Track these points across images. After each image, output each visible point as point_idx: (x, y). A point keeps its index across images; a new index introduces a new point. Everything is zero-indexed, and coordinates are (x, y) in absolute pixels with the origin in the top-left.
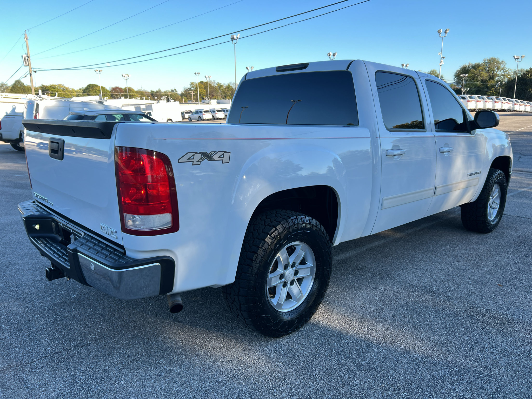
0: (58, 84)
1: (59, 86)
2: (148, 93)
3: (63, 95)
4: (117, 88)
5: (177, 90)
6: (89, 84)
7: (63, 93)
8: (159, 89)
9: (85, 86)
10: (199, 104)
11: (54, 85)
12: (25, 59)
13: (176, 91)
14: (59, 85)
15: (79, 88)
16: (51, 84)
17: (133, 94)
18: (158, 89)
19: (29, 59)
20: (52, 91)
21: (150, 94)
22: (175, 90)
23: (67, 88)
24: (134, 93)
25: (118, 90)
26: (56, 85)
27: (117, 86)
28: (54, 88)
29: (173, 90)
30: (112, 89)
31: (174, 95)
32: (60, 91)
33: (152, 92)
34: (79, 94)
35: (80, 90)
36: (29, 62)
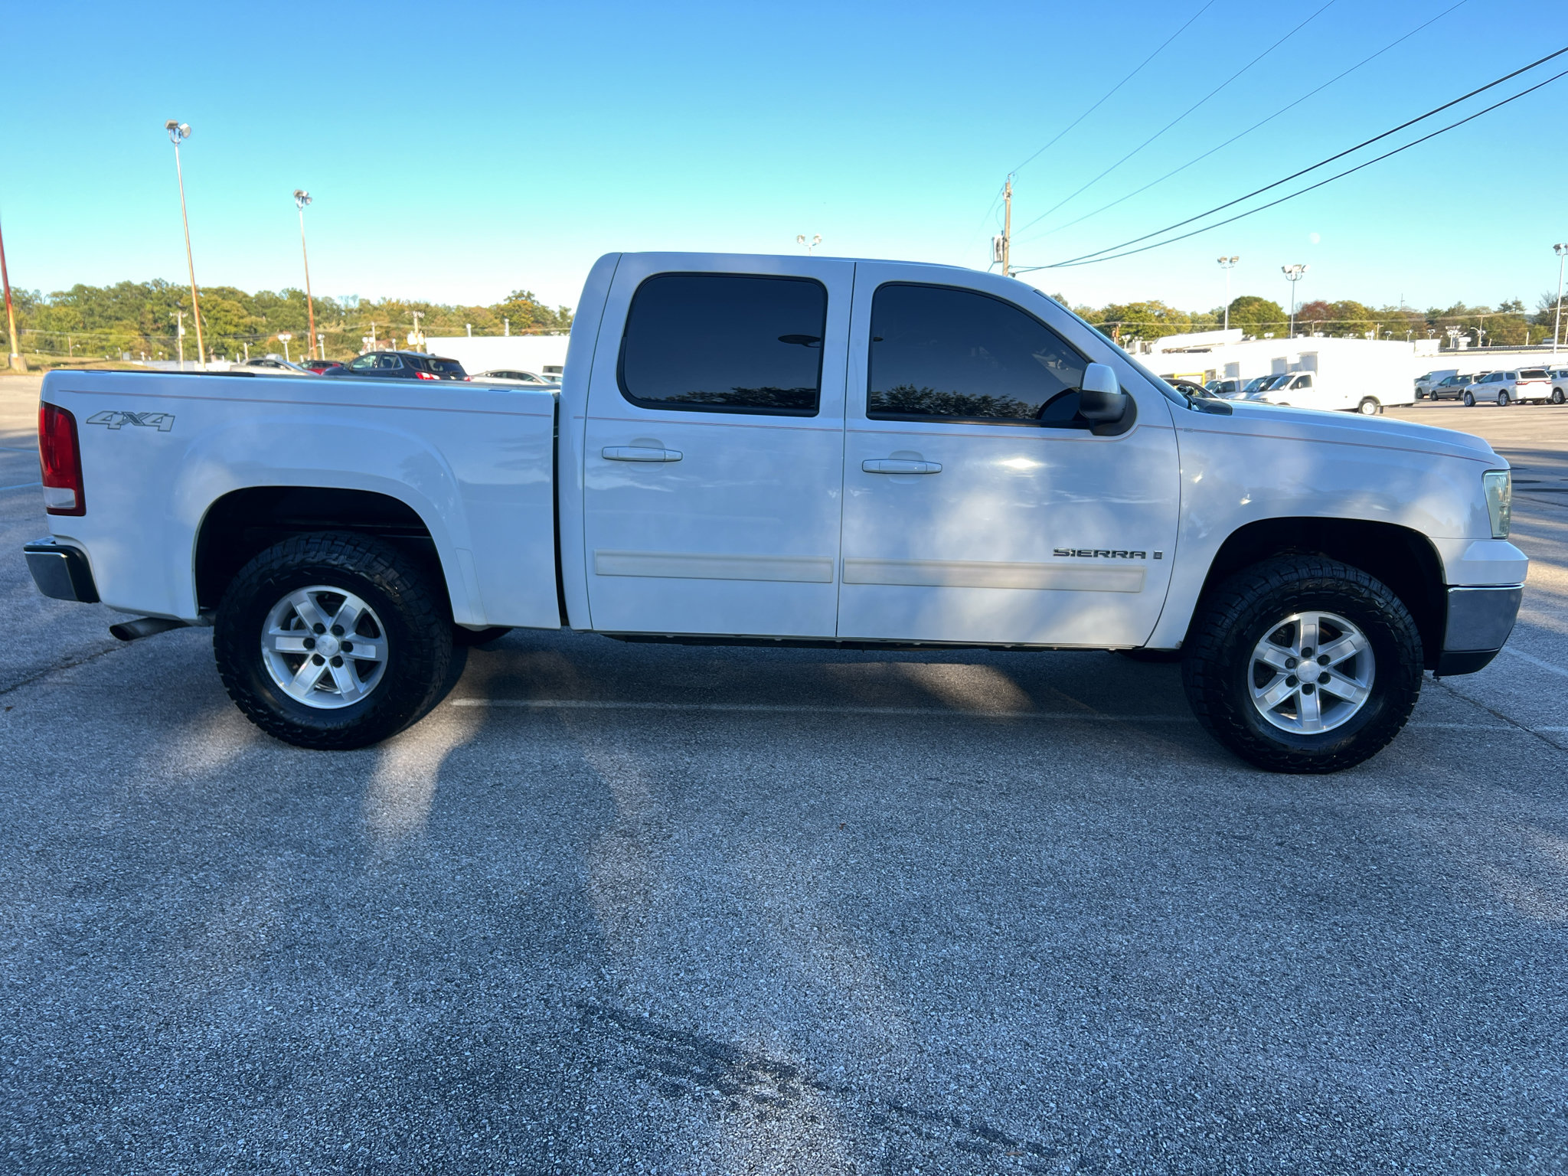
0: (1148, 301)
1: (1152, 305)
2: (1419, 316)
3: (1156, 330)
4: (1318, 304)
5: (1523, 304)
6: (1238, 297)
7: (1158, 324)
8: (1460, 303)
9: (1225, 303)
10: (1555, 350)
11: (1138, 305)
12: (998, 245)
13: (1521, 309)
14: (1152, 303)
15: (1210, 310)
16: (1132, 302)
17: (1358, 321)
18: (1456, 303)
19: (1006, 246)
20: (1131, 319)
21: (1424, 319)
22: (1517, 304)
23: (1169, 311)
24: (1360, 319)
25: (1322, 310)
26: (1143, 305)
27: (1320, 299)
28: (1137, 312)
29: (1510, 304)
30: (1303, 308)
31: (1502, 321)
32: (1150, 321)
33: (1434, 313)
34: (1206, 325)
35: (1210, 315)
36: (1006, 252)
